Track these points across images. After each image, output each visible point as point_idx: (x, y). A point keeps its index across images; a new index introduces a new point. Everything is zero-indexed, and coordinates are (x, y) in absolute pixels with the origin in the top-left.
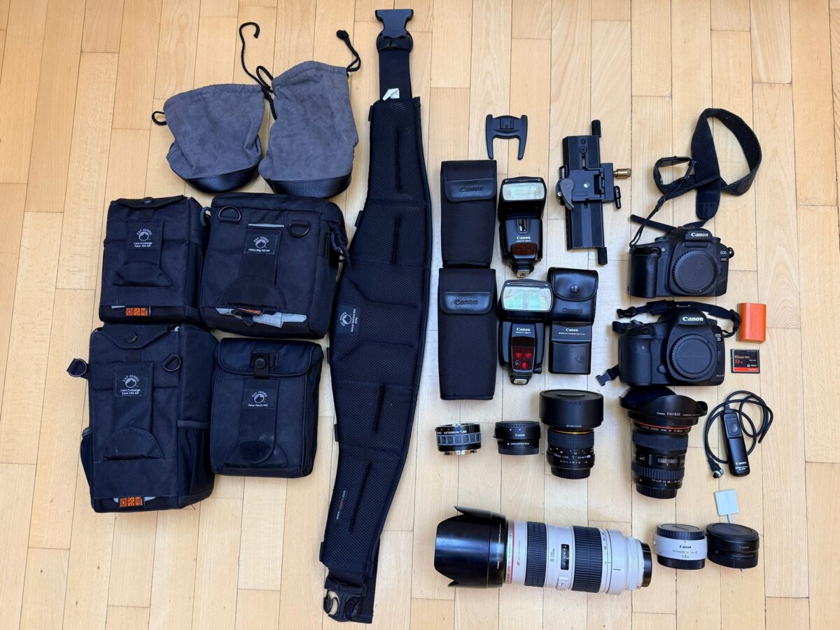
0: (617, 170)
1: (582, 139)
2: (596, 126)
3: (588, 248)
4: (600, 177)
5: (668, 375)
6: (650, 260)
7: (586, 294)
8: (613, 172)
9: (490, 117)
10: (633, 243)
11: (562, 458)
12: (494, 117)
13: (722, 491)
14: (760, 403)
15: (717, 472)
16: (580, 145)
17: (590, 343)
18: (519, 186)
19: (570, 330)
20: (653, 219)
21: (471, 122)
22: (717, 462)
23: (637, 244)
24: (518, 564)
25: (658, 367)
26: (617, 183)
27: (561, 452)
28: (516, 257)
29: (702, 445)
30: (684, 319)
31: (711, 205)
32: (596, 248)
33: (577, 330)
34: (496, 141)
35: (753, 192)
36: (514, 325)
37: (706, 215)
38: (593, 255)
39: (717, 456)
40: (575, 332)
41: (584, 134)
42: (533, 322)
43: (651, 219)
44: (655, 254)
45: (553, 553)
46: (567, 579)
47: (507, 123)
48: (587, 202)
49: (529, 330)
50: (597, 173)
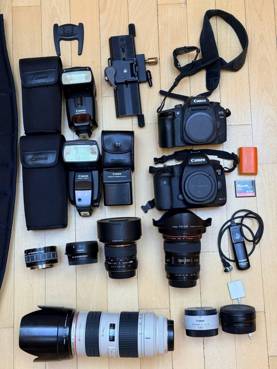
0: (149, 59)
1: (122, 38)
2: (132, 28)
3: (132, 116)
4: (134, 65)
5: (184, 201)
6: (167, 121)
7: (126, 148)
8: (145, 60)
9: (56, 26)
10: (159, 110)
11: (112, 265)
12: (59, 25)
13: (233, 282)
14: (258, 218)
15: (228, 268)
16: (120, 42)
17: (131, 183)
18: (75, 74)
19: (116, 174)
20: (173, 92)
21: (43, 30)
22: (227, 261)
23: (163, 110)
24: (79, 340)
25: (178, 196)
26: (148, 68)
27: (112, 260)
28: (76, 125)
29: (217, 250)
30: (192, 160)
31: (215, 80)
32: (137, 115)
33: (120, 174)
34: (62, 43)
35: (247, 68)
36: (77, 174)
37: (212, 87)
38: (135, 120)
39: (228, 257)
40: (119, 175)
41: (125, 35)
42: (91, 171)
43: (172, 92)
44: (170, 117)
45: (103, 330)
46: (114, 348)
47: (69, 29)
48: (127, 83)
49: (87, 176)
50: (132, 62)
